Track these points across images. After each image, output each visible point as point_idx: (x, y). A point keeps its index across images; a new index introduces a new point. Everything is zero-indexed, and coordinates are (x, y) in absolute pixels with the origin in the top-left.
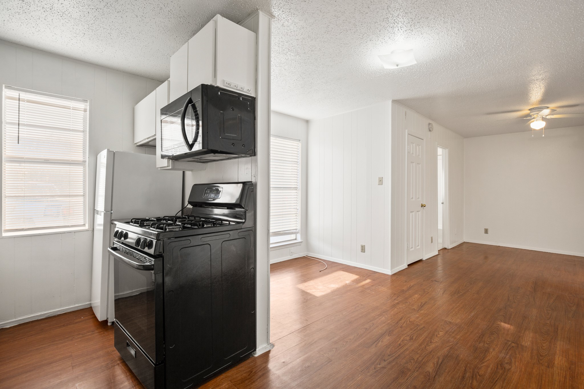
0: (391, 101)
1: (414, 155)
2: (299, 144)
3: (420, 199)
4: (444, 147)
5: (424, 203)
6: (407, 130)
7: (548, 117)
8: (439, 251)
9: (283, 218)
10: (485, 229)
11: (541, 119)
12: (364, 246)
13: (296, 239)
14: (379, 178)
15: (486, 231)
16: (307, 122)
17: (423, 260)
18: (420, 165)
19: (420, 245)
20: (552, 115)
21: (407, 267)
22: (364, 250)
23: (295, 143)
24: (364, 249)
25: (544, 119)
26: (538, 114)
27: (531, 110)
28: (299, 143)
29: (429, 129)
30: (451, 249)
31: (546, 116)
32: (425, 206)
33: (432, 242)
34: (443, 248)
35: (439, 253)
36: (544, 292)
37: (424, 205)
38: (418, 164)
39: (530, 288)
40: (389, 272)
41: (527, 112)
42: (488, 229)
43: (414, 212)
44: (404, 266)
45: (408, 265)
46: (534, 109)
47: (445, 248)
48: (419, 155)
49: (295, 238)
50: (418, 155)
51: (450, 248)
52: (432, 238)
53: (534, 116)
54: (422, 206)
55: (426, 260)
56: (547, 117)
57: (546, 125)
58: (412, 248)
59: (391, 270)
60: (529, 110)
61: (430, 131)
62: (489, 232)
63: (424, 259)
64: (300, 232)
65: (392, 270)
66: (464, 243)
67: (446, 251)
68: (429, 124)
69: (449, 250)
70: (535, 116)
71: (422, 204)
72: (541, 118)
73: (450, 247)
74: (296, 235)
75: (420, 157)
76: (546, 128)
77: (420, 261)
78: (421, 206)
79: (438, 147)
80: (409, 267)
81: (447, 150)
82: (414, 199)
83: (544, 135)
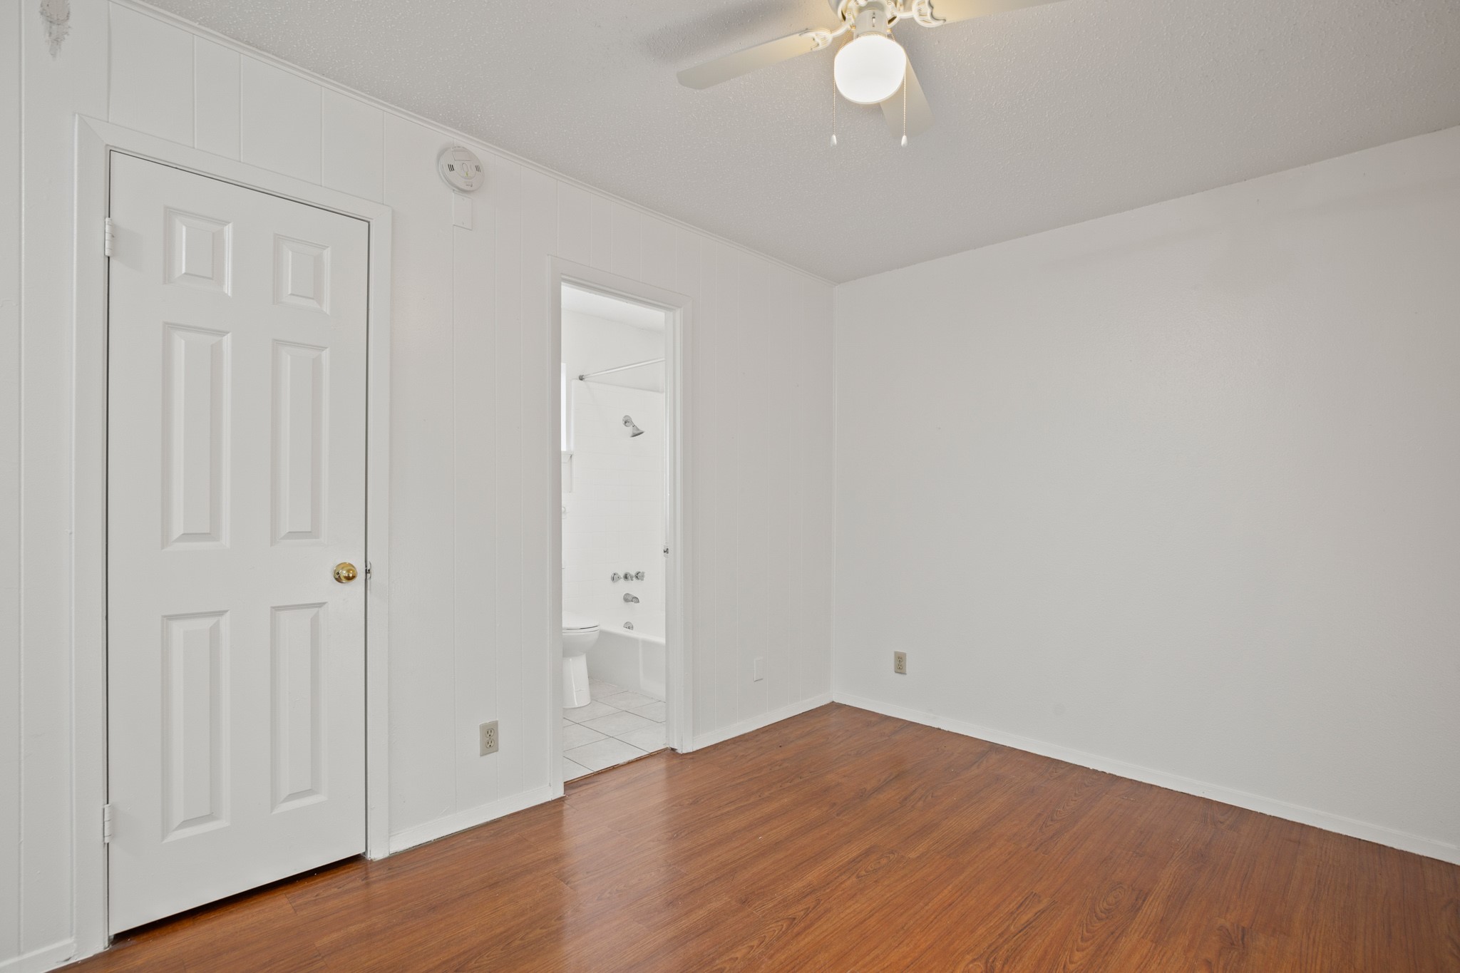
8: (572, 781)
10: (896, 653)
15: (900, 664)
33: (489, 749)
42: (905, 654)
43: (226, 611)
44: (99, 945)
52: (489, 729)
62: (908, 666)
66: (833, 707)
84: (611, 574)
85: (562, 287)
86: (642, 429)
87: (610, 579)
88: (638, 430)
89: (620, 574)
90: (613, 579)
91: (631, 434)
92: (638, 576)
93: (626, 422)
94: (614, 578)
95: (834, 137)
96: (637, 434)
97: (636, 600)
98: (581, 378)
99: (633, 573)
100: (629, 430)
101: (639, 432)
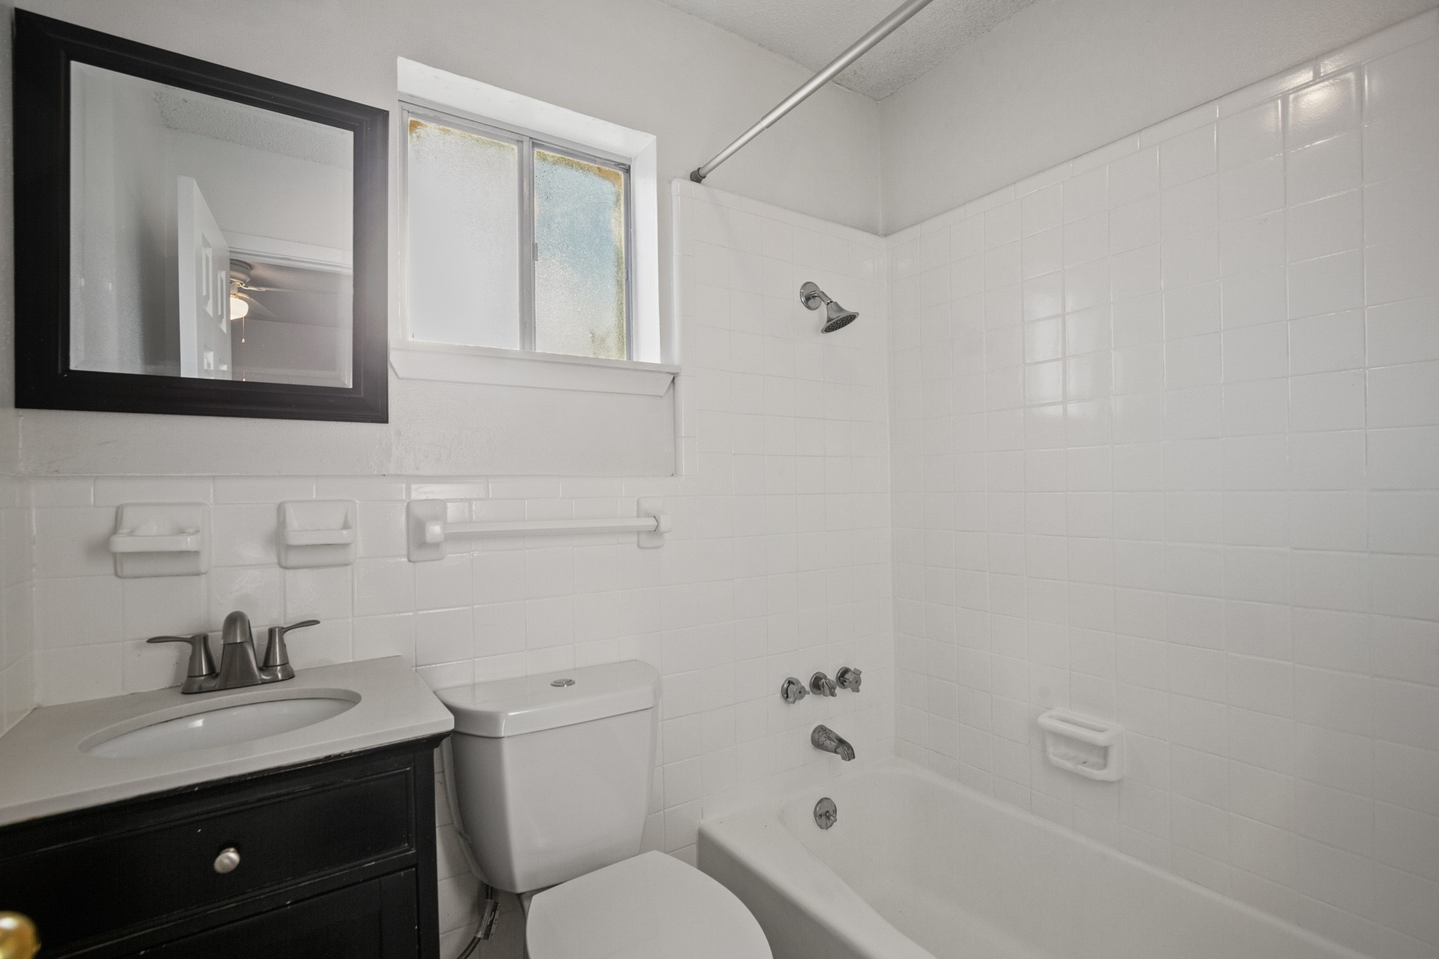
84: (780, 682)
86: (849, 308)
87: (779, 695)
88: (840, 309)
89: (803, 684)
90: (786, 694)
91: (824, 324)
92: (847, 678)
93: (808, 299)
94: (790, 691)
96: (838, 322)
97: (844, 748)
98: (697, 177)
99: (832, 676)
100: (821, 315)
101: (842, 315)
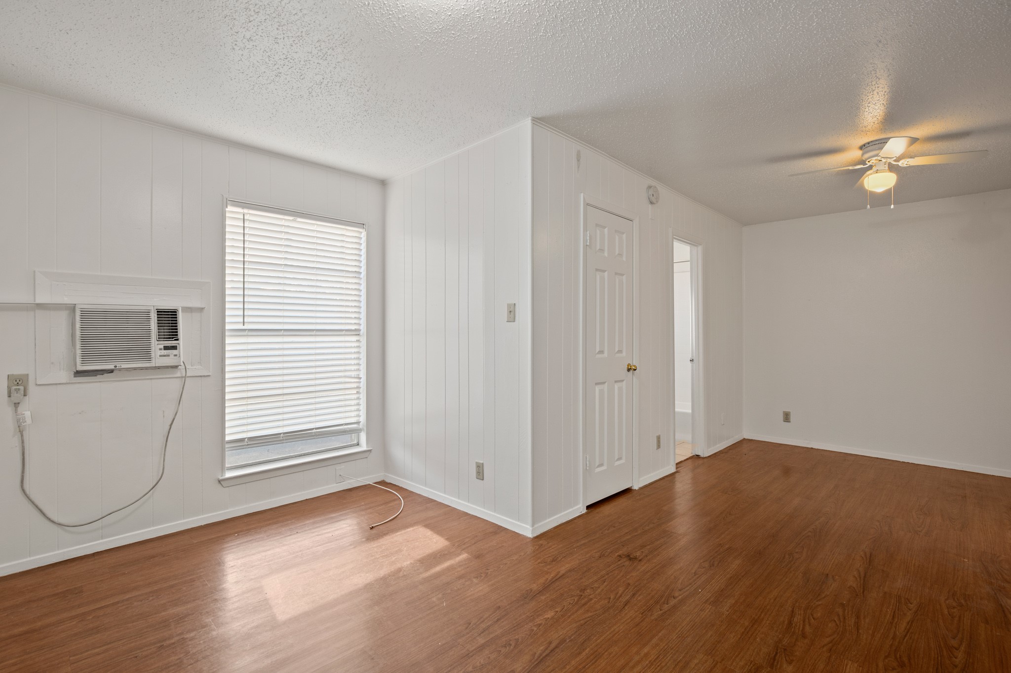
0: (530, 121)
1: (606, 254)
2: (361, 232)
3: (624, 354)
4: (692, 242)
5: (635, 362)
6: (582, 194)
7: (903, 163)
8: (677, 464)
9: (318, 400)
10: (784, 412)
11: (887, 168)
12: (481, 466)
13: (358, 445)
14: (509, 306)
15: (787, 417)
16: (383, 183)
17: (634, 490)
18: (624, 277)
19: (624, 457)
20: (911, 158)
21: (585, 511)
22: (481, 474)
23: (351, 232)
24: (481, 471)
25: (892, 168)
26: (877, 155)
27: (864, 147)
28: (361, 230)
29: (649, 199)
30: (709, 456)
31: (898, 160)
32: (635, 370)
33: (659, 446)
34: (694, 456)
35: (678, 469)
36: (885, 593)
37: (634, 366)
38: (616, 274)
39: (854, 576)
40: (527, 530)
41: (857, 154)
42: (790, 412)
43: (605, 382)
44: (580, 509)
45: (588, 507)
46: (871, 144)
47: (697, 455)
48: (620, 255)
49: (355, 442)
50: (617, 253)
51: (707, 456)
52: (659, 438)
53: (870, 163)
54: (629, 370)
55: (641, 489)
56: (900, 164)
57: (897, 179)
58: (601, 465)
59: (533, 526)
60: (861, 148)
61: (651, 203)
62: (792, 418)
63: (636, 487)
64: (365, 429)
65: (536, 526)
66: (744, 441)
67: (700, 462)
68: (650, 187)
69: (705, 460)
70: (873, 161)
71: (629, 365)
72: (887, 166)
73: (705, 452)
74: (358, 435)
75: (624, 259)
76: (897, 187)
77: (627, 491)
78: (626, 369)
79: (674, 240)
80: (590, 511)
81: (700, 248)
82: (606, 355)
83: (894, 206)
85: (674, 242)
95: (869, 206)
